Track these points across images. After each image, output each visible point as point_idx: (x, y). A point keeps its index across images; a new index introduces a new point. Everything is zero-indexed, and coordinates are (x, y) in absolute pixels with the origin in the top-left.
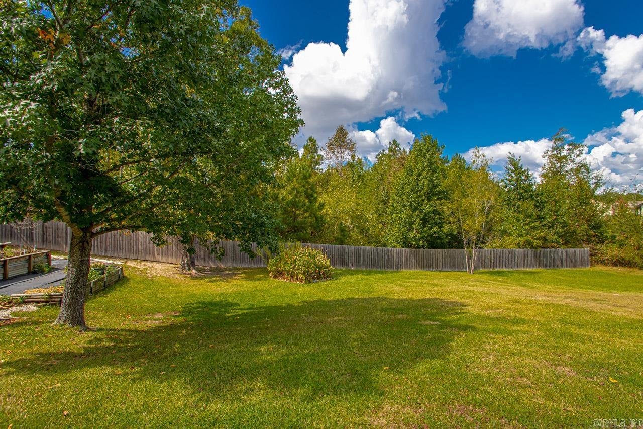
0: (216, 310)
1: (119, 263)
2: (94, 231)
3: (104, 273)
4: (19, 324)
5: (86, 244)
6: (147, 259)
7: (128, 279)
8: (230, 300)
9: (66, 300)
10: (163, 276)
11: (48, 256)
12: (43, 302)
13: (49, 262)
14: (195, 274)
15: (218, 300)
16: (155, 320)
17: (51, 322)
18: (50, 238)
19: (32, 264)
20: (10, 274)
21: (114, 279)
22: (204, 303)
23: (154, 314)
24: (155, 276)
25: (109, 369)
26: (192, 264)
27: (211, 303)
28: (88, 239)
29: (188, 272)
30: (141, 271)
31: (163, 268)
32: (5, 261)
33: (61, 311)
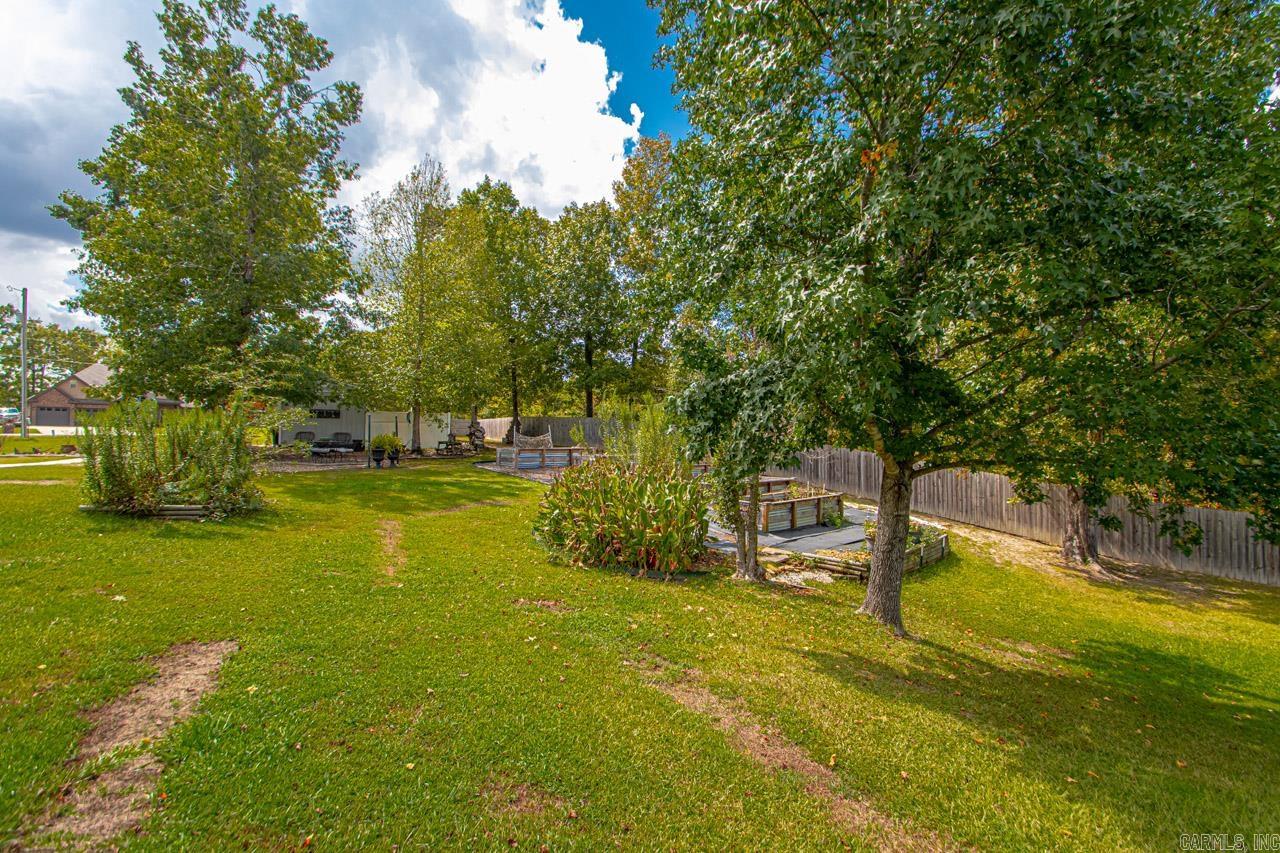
0: (1172, 676)
1: (939, 527)
2: (915, 467)
3: (919, 542)
4: (816, 599)
5: (903, 488)
6: (988, 526)
7: (959, 560)
8: (1211, 660)
9: (875, 576)
10: (1025, 567)
11: (839, 502)
12: (839, 572)
13: (841, 510)
14: (1098, 575)
15: (1174, 652)
16: (1021, 654)
17: (856, 608)
18: (838, 474)
19: (822, 512)
20: (799, 523)
21: (936, 555)
22: (1132, 649)
23: (1016, 642)
24: (1009, 563)
25: (959, 726)
26: (1089, 550)
27: (1152, 654)
28: (906, 479)
29: (1081, 567)
30: (980, 547)
31: (1023, 549)
32: (793, 503)
33: (868, 594)
